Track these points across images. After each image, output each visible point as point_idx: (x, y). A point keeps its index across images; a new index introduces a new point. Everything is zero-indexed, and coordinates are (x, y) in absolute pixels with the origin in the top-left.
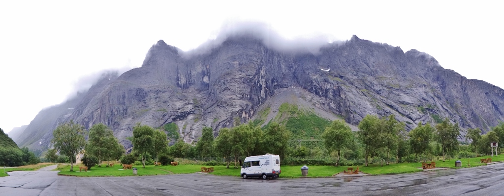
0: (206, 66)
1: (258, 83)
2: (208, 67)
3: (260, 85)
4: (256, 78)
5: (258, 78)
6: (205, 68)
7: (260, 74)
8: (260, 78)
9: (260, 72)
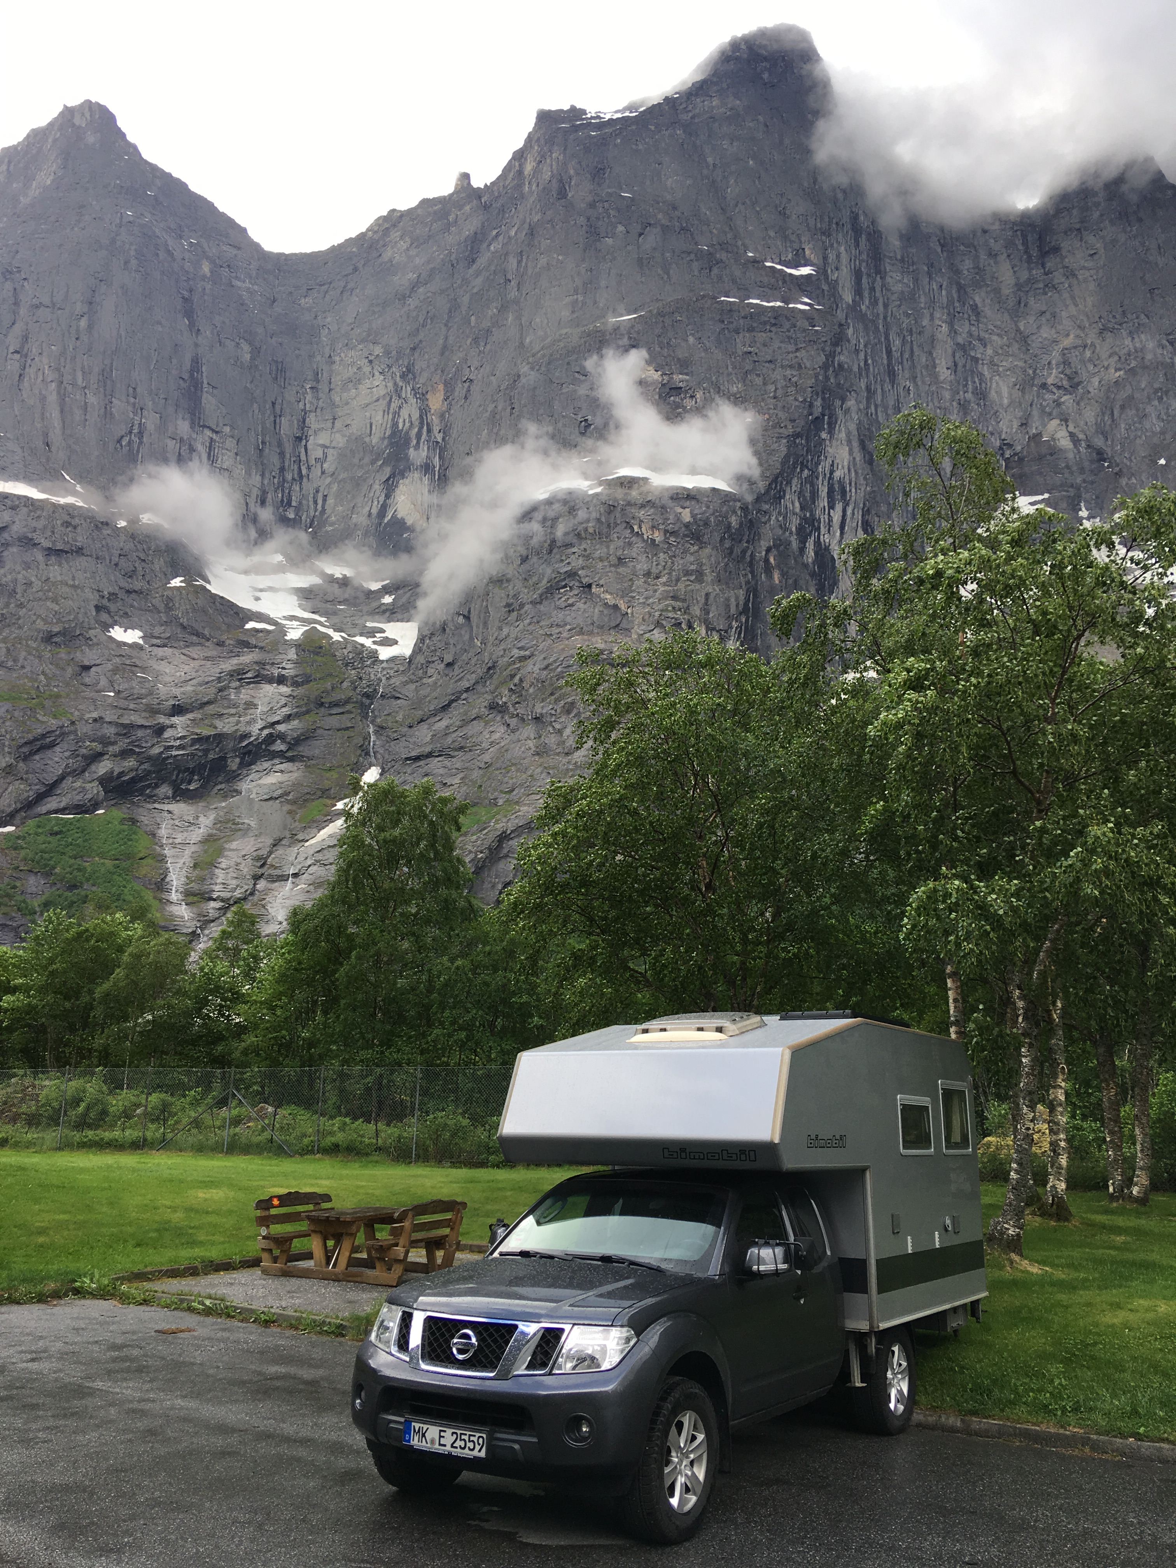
0: (422, 396)
1: (803, 542)
2: (436, 402)
3: (822, 552)
4: (792, 501)
5: (808, 503)
6: (410, 411)
7: (824, 467)
8: (823, 502)
9: (817, 450)
